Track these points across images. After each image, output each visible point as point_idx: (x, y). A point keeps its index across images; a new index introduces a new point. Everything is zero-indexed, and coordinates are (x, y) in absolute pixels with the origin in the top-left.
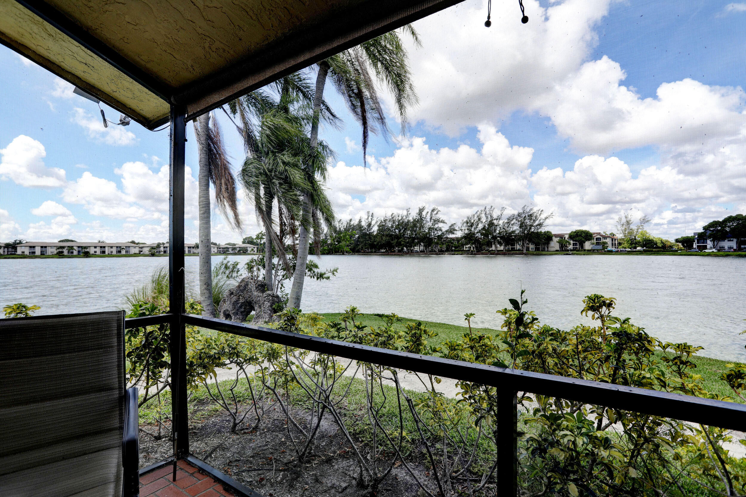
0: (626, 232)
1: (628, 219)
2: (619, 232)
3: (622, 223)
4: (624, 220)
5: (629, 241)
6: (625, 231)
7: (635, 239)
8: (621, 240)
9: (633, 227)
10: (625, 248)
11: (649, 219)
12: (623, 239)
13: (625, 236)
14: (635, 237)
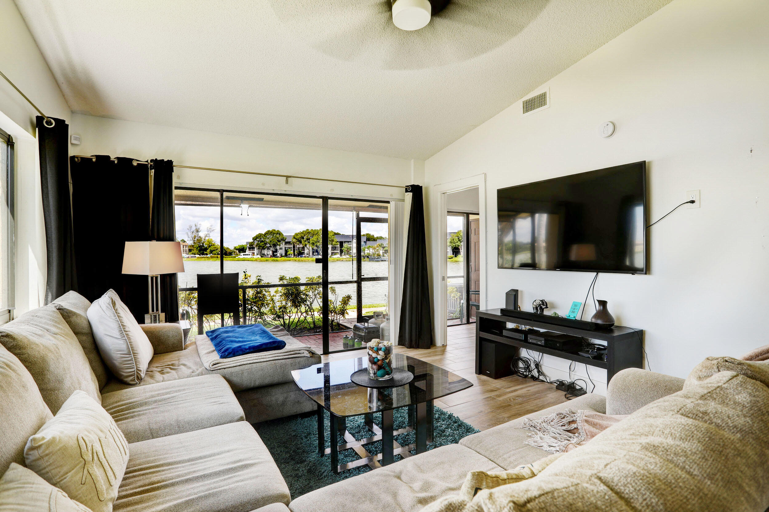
0: (196, 240)
1: (198, 227)
2: (189, 239)
3: (192, 231)
4: (194, 228)
5: (198, 248)
6: (195, 238)
7: (203, 246)
8: (191, 246)
9: (202, 234)
10: (195, 254)
11: (214, 229)
12: (193, 246)
13: (194, 243)
14: (203, 244)
